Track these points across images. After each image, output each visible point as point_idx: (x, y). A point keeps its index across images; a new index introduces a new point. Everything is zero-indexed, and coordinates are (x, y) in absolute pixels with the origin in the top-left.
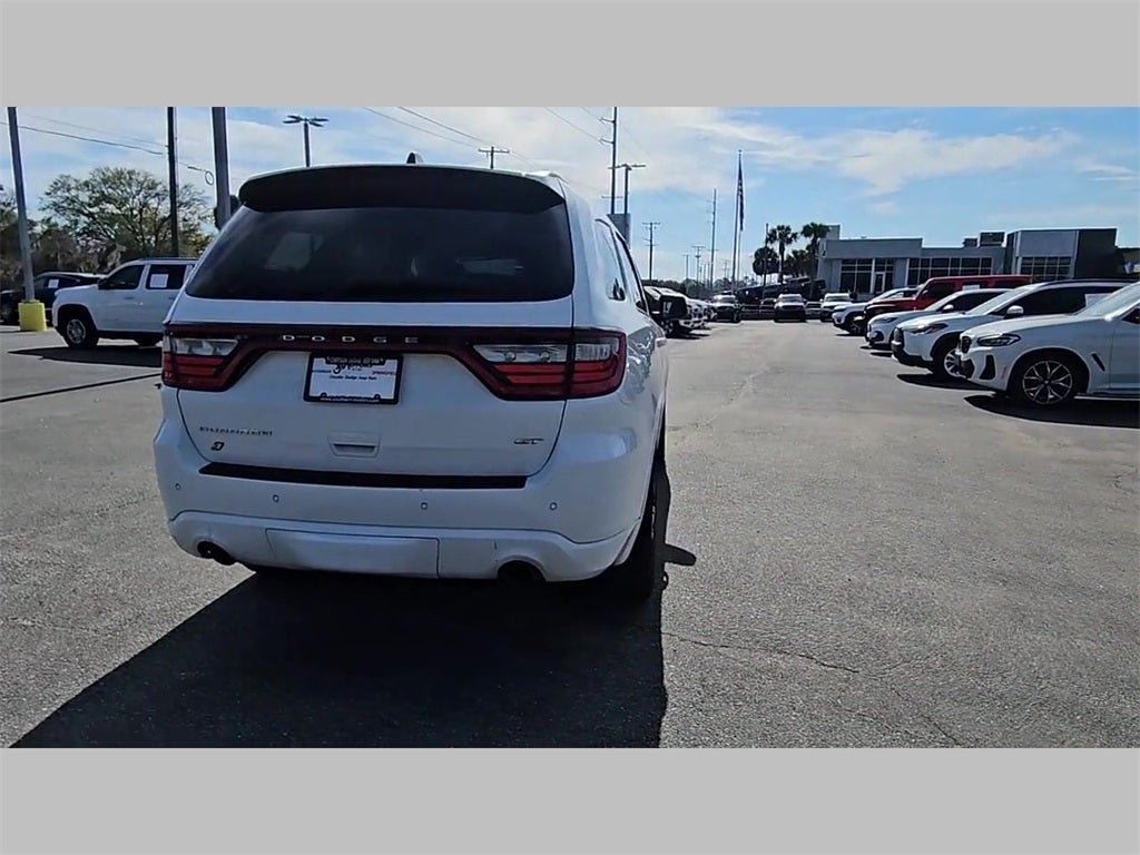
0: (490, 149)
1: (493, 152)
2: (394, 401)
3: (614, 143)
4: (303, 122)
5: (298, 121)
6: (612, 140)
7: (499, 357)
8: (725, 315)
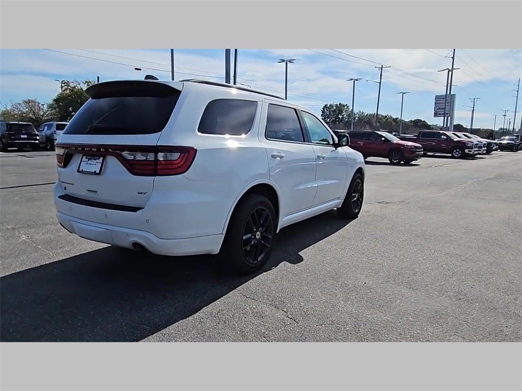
0: (381, 66)
1: (382, 67)
2: (99, 174)
3: (453, 58)
4: (285, 62)
5: (283, 62)
6: (452, 56)
7: (131, 158)
8: (503, 148)
